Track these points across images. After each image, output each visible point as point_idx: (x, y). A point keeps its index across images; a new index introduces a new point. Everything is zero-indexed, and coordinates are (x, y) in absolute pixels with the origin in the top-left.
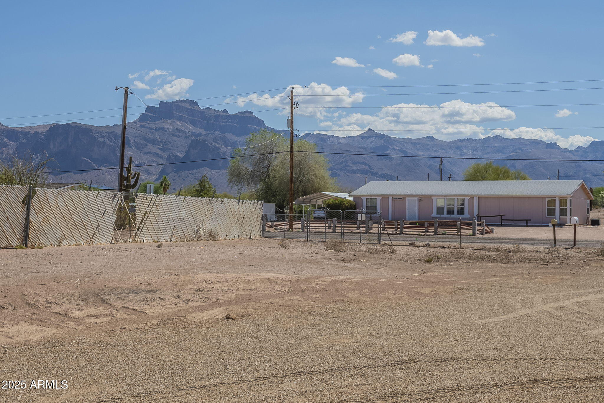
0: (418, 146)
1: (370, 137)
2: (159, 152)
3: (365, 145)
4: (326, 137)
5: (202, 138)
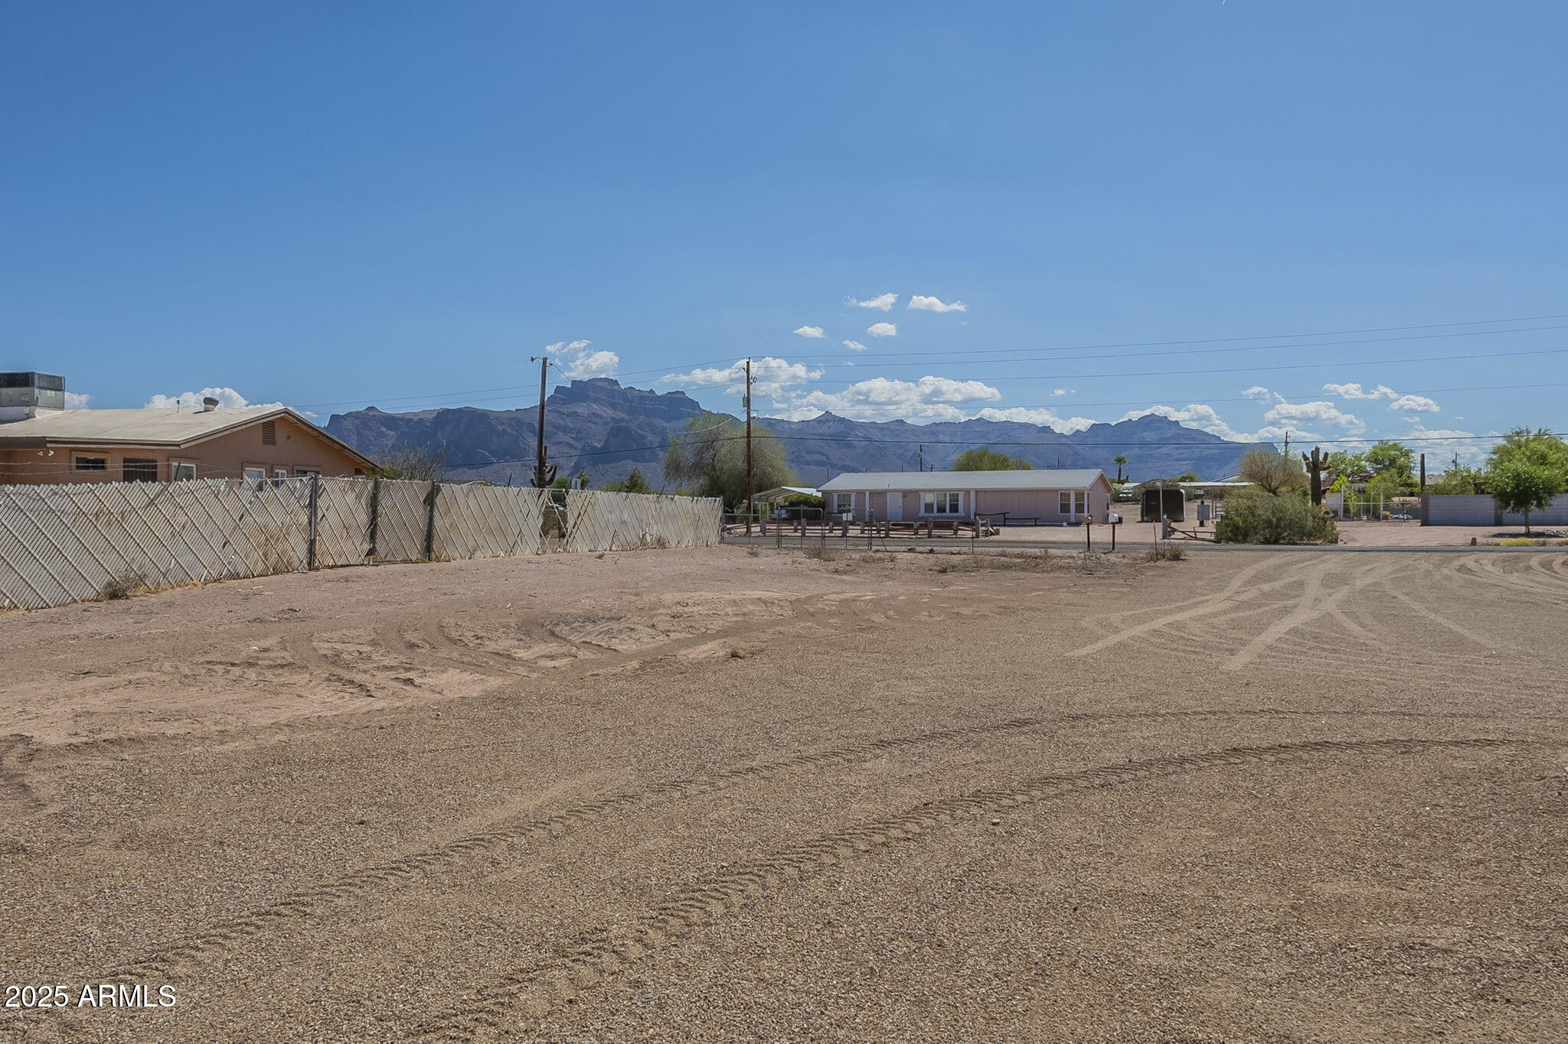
0: (885, 432)
1: (828, 421)
2: (573, 442)
3: (821, 431)
4: (775, 421)
5: (624, 424)
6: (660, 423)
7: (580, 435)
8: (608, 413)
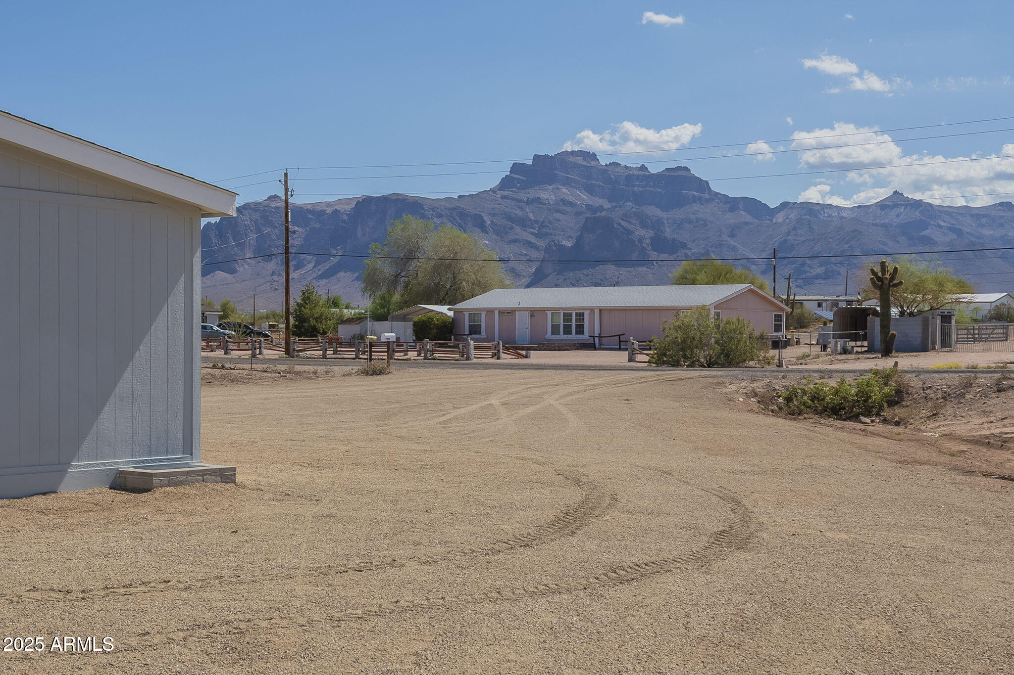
0: (984, 220)
1: (896, 206)
2: (533, 239)
3: (887, 221)
4: (818, 207)
5: (604, 214)
6: (652, 211)
7: (544, 230)
8: (583, 198)
